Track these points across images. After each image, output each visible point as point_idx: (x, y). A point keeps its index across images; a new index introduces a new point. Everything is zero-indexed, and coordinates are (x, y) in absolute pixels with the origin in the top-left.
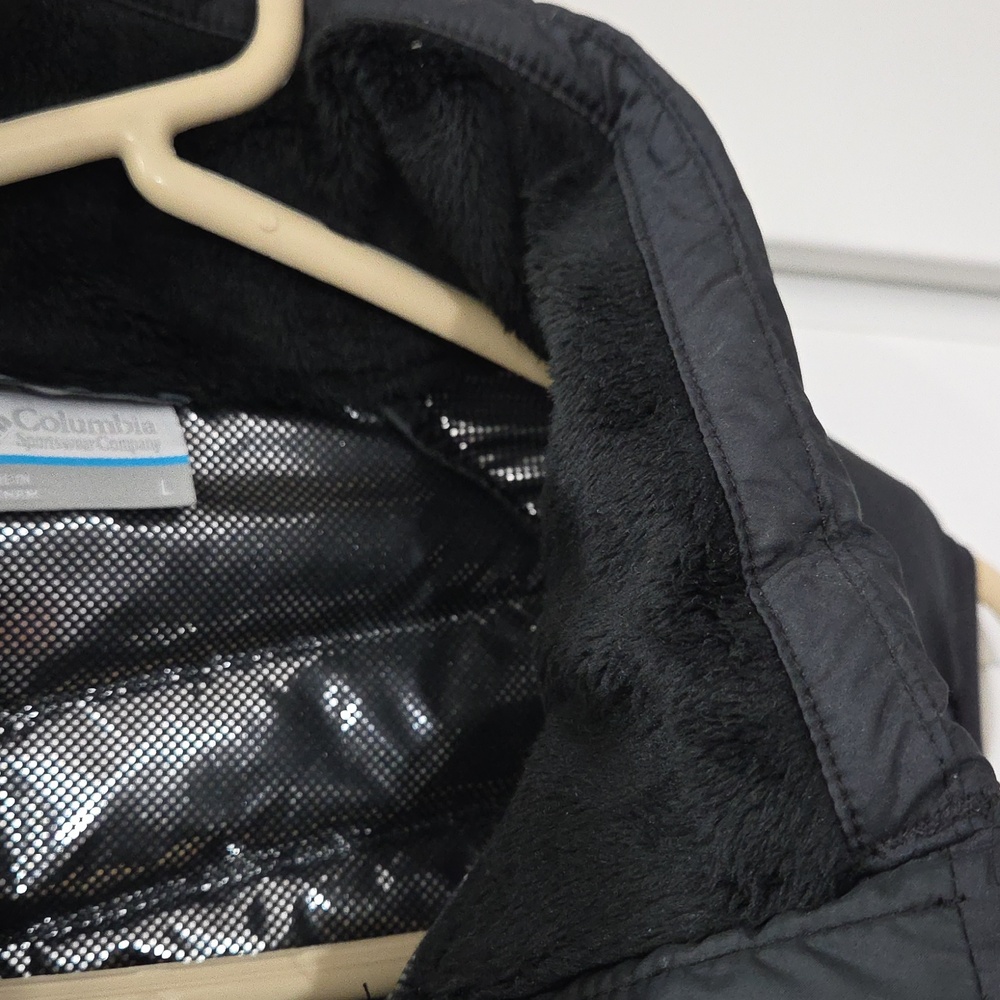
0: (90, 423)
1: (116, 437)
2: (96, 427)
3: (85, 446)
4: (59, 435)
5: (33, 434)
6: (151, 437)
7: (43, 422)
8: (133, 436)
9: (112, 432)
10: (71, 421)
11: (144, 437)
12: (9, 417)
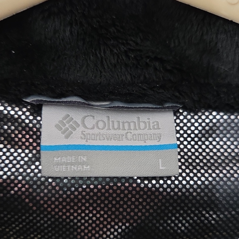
0: (123, 123)
1: (136, 132)
2: (126, 125)
3: (118, 138)
4: (105, 131)
5: (91, 132)
6: (157, 131)
7: (97, 123)
8: (146, 131)
9: (135, 129)
10: (113, 122)
11: (152, 131)
12: (79, 122)
